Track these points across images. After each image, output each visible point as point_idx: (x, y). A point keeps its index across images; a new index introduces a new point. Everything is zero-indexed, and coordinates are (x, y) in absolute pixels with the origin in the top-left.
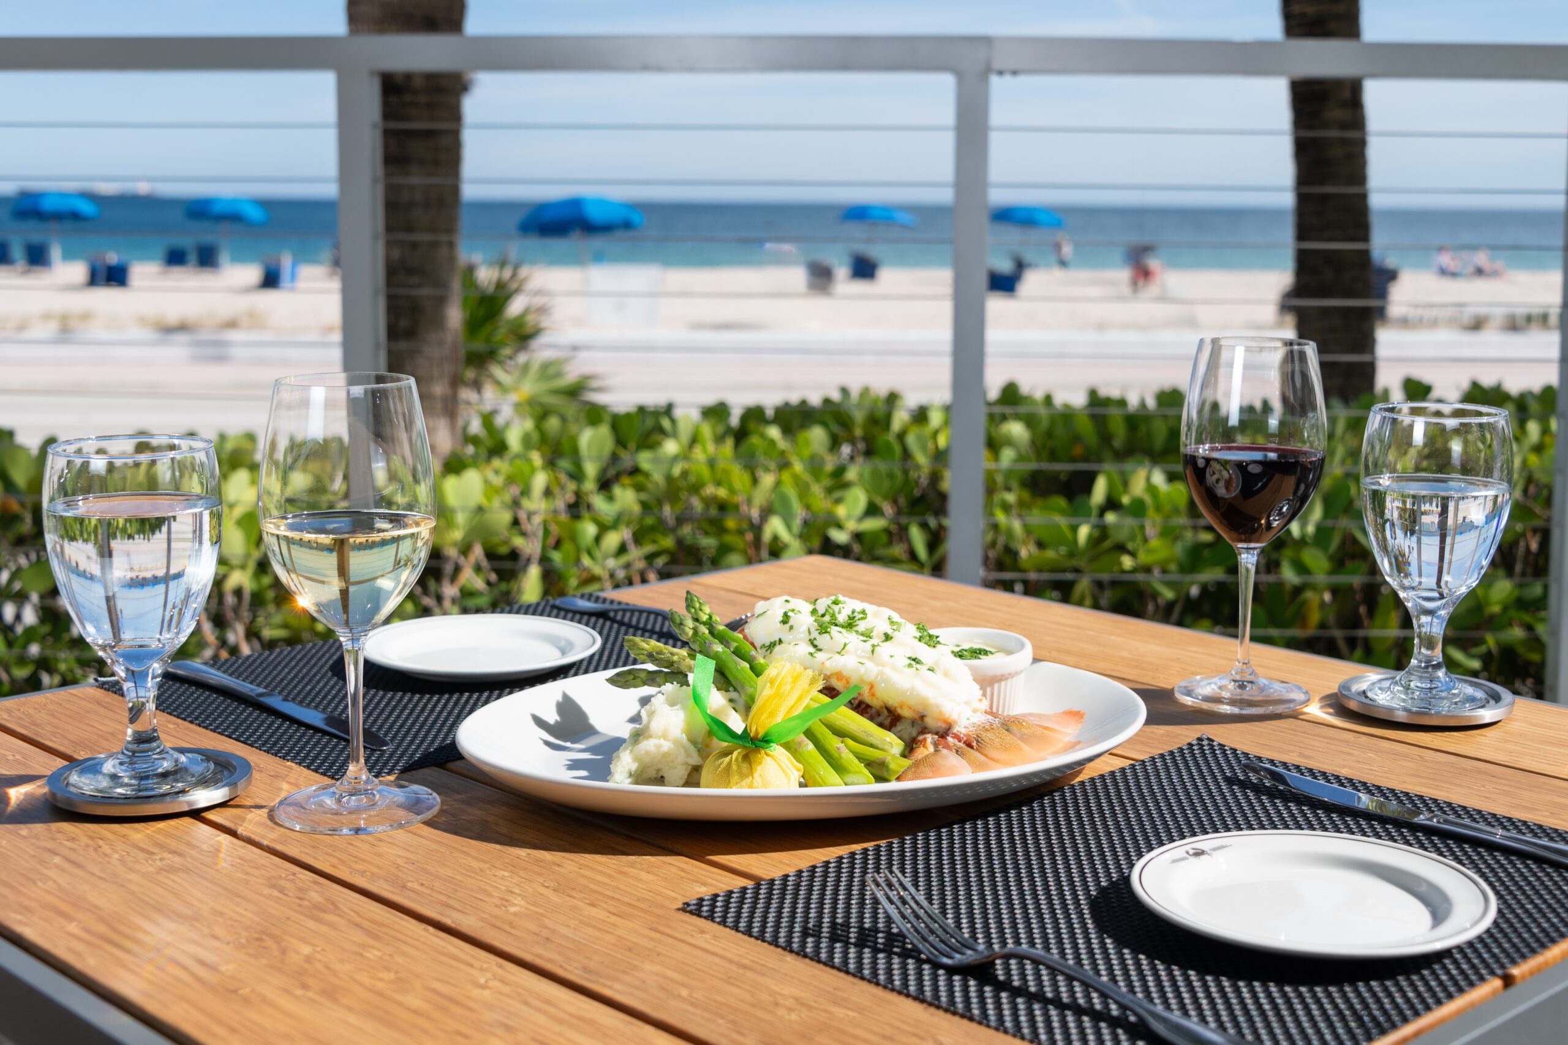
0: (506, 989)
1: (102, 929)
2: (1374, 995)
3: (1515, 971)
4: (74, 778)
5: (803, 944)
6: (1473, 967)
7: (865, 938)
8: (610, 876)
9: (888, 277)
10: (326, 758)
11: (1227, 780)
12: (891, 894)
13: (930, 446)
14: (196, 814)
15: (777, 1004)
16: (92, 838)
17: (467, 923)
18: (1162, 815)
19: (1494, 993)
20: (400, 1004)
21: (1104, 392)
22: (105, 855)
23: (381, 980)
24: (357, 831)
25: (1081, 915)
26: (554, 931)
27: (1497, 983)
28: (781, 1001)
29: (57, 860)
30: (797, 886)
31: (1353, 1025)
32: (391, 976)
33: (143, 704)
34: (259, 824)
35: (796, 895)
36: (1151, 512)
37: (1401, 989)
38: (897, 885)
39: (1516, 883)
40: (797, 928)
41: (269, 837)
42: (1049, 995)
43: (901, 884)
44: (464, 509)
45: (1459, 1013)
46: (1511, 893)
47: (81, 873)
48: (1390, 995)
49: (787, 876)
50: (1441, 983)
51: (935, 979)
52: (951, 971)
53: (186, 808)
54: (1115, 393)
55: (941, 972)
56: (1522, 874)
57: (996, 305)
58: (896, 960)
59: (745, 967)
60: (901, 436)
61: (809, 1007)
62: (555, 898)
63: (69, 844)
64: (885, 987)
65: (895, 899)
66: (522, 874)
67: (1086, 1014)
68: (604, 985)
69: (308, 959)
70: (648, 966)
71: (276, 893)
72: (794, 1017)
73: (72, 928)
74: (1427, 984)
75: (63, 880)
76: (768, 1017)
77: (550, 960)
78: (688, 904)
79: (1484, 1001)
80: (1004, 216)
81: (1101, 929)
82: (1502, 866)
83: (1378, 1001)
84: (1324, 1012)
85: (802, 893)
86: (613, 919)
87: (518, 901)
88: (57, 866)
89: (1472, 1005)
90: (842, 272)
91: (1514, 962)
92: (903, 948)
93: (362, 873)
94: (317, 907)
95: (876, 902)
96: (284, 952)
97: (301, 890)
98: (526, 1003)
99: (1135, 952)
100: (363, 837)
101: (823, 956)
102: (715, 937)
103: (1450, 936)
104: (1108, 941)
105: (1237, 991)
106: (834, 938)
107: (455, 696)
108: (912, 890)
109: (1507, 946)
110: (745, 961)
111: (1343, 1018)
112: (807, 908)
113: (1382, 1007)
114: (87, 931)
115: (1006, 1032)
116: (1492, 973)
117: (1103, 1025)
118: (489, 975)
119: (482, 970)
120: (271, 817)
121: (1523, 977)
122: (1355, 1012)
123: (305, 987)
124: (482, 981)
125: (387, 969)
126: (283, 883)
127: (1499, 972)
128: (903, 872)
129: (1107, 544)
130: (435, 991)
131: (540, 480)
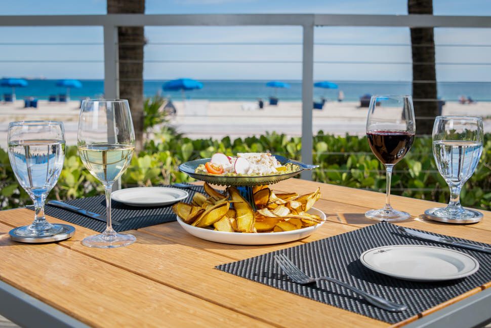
0: (157, 290)
1: (26, 274)
2: (439, 291)
3: (485, 285)
4: (18, 231)
5: (254, 278)
6: (471, 284)
7: (274, 276)
8: (191, 259)
9: (281, 104)
10: (100, 228)
11: (391, 233)
12: (282, 262)
13: (295, 149)
14: (57, 242)
15: (245, 294)
16: (23, 249)
17: (145, 272)
18: (370, 243)
19: (479, 291)
20: (123, 295)
21: (351, 134)
22: (28, 254)
23: (117, 288)
24: (109, 247)
25: (344, 270)
26: (172, 274)
27: (479, 289)
28: (246, 293)
29: (12, 255)
30: (252, 262)
31: (432, 299)
32: (120, 287)
33: (40, 209)
34: (78, 245)
35: (251, 265)
36: (366, 169)
37: (448, 290)
38: (284, 259)
39: (485, 261)
40: (252, 273)
41: (81, 249)
42: (334, 292)
43: (286, 259)
44: (145, 168)
45: (467, 297)
46: (484, 264)
47: (20, 258)
48: (444, 291)
49: (249, 259)
50: (461, 288)
51: (297, 287)
52: (302, 285)
53: (54, 240)
54: (354, 134)
55: (299, 285)
56: (487, 259)
57: (316, 113)
58: (284, 282)
59: (235, 284)
60: (285, 147)
61: (255, 295)
62: (173, 266)
63: (16, 251)
64: (280, 289)
65: (283, 263)
66: (163, 259)
67: (346, 297)
68: (189, 289)
69: (94, 282)
70: (204, 284)
71: (83, 264)
72: (251, 298)
73: (16, 273)
74: (456, 288)
75: (14, 261)
76: (242, 298)
77: (172, 282)
78: (216, 267)
79: (475, 293)
80: (318, 85)
81: (351, 273)
82: (481, 256)
83: (441, 293)
84: (423, 296)
85: (254, 264)
86: (192, 271)
87: (162, 266)
88: (12, 257)
89: (471, 295)
90: (266, 103)
91: (485, 283)
92: (286, 279)
93: (111, 259)
94: (96, 268)
95: (277, 264)
96: (85, 280)
97: (91, 263)
98: (164, 294)
99: (362, 280)
100: (111, 249)
101: (260, 281)
102: (225, 276)
103: (464, 274)
104: (353, 277)
105: (395, 291)
106: (263, 276)
107: (141, 211)
108: (289, 261)
109: (482, 278)
110: (235, 283)
111: (429, 298)
112: (255, 268)
113: (442, 295)
114: (21, 274)
115: (320, 301)
116: (478, 285)
117: (351, 300)
118: (152, 286)
119: (149, 285)
120: (81, 243)
121: (488, 287)
122: (433, 296)
123: (92, 289)
124: (149, 288)
125: (119, 285)
126: (85, 261)
127: (480, 285)
128: (286, 255)
129: (352, 179)
130: (134, 291)
131: (169, 160)
